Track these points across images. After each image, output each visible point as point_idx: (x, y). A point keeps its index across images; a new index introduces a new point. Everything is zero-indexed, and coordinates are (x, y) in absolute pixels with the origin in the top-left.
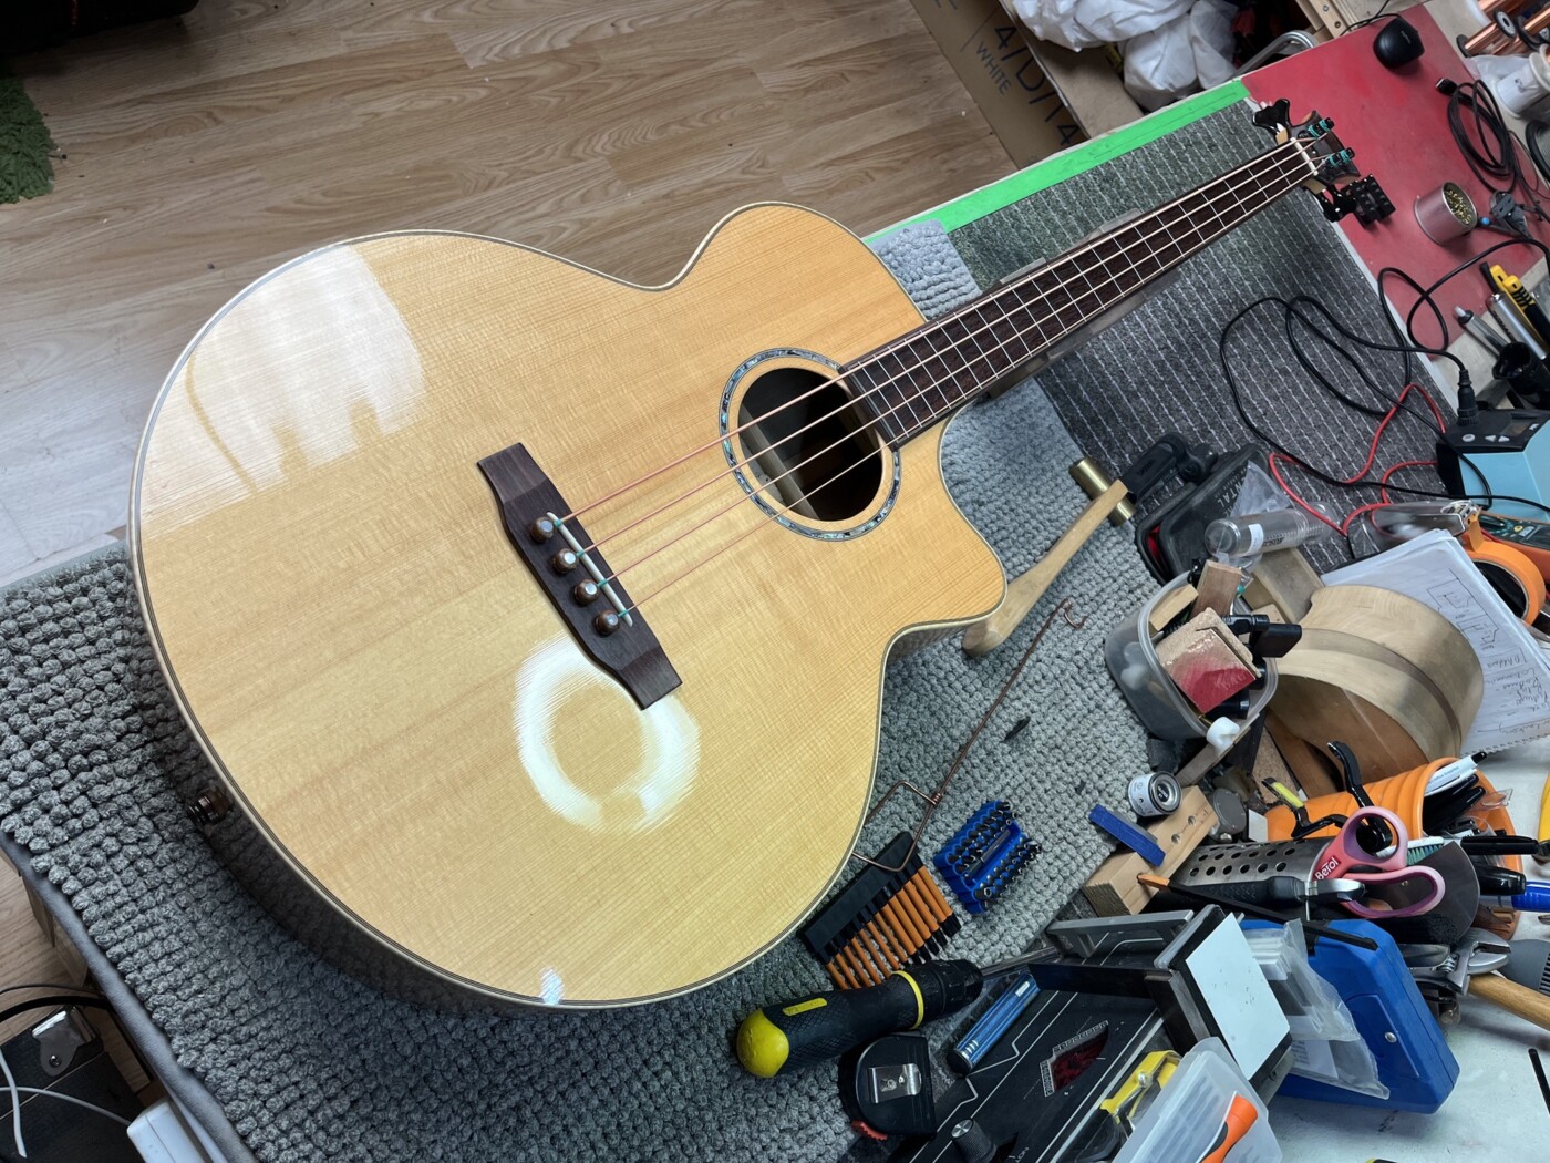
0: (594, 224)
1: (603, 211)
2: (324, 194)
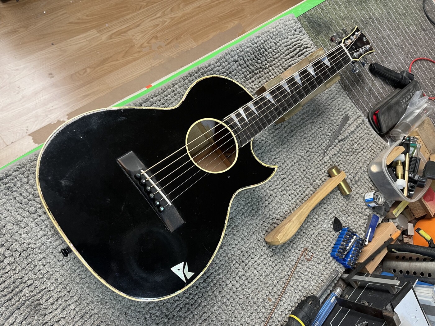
0: (176, 19)
1: (179, 14)
2: (87, 16)
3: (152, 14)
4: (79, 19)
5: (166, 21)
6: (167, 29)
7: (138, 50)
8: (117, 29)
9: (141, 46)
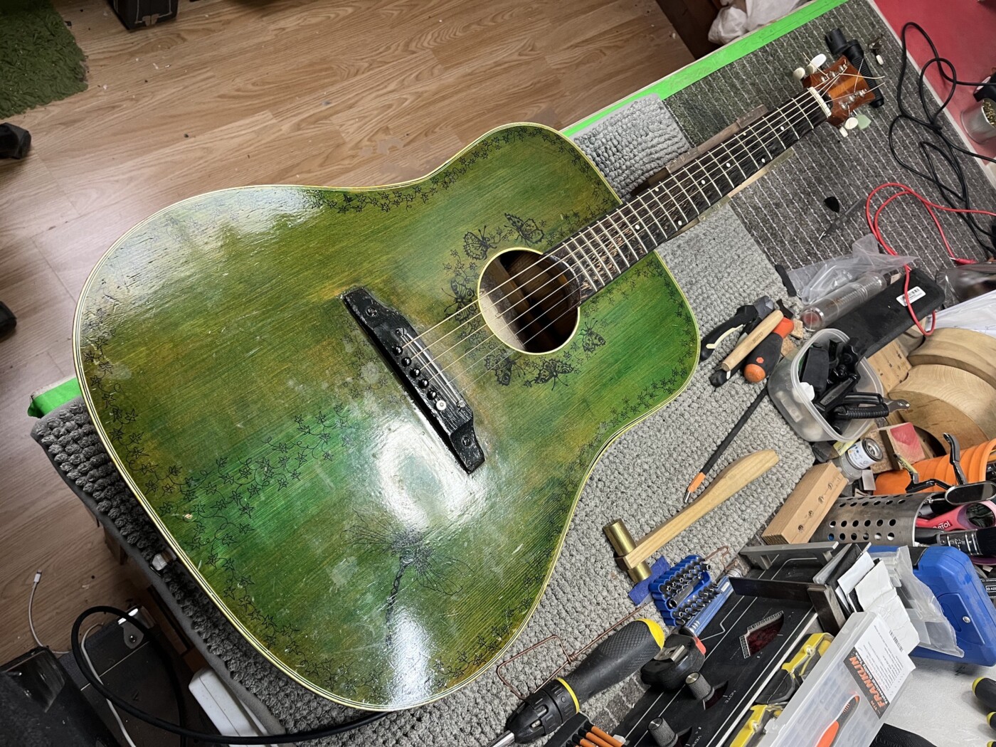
0: (425, 95)
1: (430, 86)
2: (254, 84)
3: (378, 85)
4: (238, 90)
5: (406, 99)
6: (408, 114)
7: (350, 153)
8: (312, 112)
9: (357, 146)
